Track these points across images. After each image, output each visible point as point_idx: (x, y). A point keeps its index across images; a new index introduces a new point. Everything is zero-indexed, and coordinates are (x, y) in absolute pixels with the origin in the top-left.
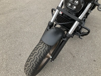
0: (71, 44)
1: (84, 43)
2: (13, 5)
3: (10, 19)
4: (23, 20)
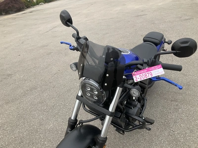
0: (130, 145)
1: (155, 139)
2: (31, 81)
3: (23, 108)
4: (45, 108)
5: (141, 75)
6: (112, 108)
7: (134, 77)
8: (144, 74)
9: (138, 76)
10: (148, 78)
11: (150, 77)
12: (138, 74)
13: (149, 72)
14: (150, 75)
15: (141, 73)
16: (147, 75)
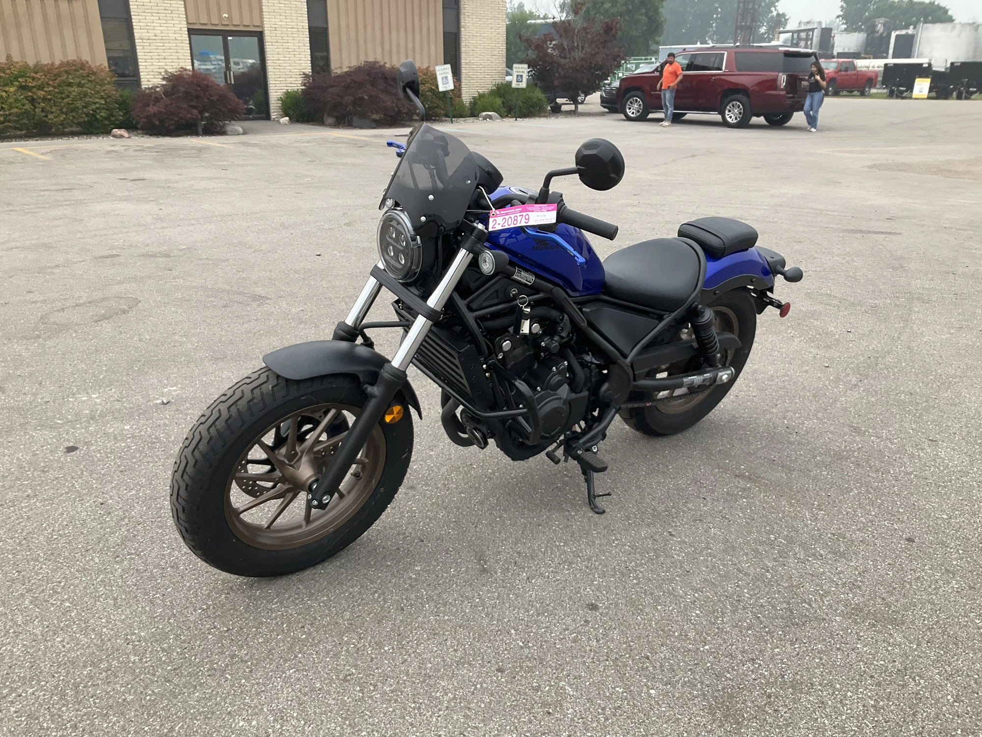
5: (507, 217)
6: (434, 300)
7: (491, 220)
8: (513, 216)
9: (499, 220)
10: (518, 225)
11: (523, 224)
12: (501, 215)
13: (524, 214)
14: (524, 220)
15: (507, 214)
16: (519, 219)
